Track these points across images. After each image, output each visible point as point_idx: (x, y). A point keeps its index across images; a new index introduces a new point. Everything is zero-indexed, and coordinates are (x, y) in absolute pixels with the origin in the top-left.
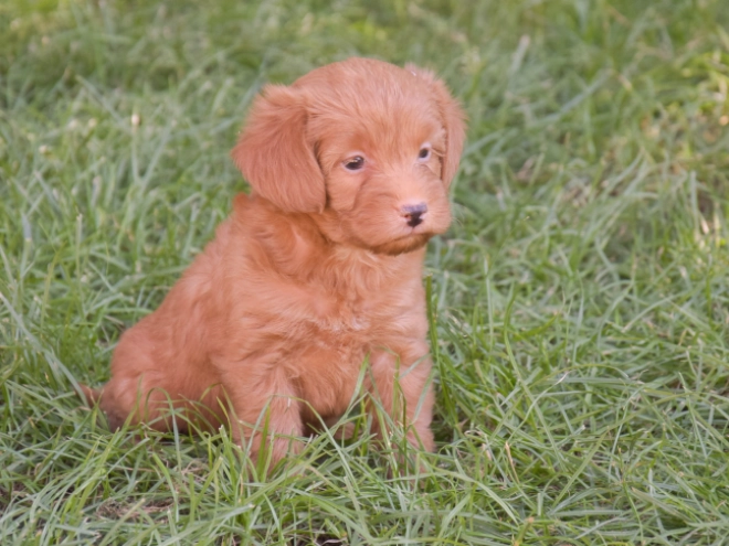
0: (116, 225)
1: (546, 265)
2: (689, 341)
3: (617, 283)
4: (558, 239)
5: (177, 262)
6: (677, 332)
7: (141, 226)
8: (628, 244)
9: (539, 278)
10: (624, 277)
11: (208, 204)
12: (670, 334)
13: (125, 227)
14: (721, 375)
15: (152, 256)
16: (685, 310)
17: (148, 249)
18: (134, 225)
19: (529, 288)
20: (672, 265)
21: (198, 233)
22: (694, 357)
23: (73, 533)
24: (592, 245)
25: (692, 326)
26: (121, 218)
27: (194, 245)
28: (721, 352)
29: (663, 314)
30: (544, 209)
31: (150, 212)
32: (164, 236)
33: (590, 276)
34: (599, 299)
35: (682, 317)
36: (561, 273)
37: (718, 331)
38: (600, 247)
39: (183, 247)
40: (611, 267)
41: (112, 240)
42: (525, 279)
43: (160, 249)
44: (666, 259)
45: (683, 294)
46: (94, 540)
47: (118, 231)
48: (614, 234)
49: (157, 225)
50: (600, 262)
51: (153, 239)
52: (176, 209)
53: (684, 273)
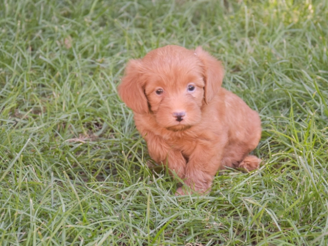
0: (14, 11)
1: (171, 26)
2: (223, 53)
3: (196, 32)
4: (174, 16)
5: (37, 25)
6: (218, 49)
7: (23, 11)
8: (199, 18)
9: (168, 31)
10: (198, 30)
11: (48, 4)
12: (215, 50)
13: (18, 12)
14: (234, 64)
15: (28, 22)
16: (221, 42)
17: (27, 20)
18: (21, 11)
19: (165, 34)
20: (215, 26)
21: (44, 14)
22: (224, 58)
23: (6, 122)
24: (187, 18)
25: (223, 47)
26: (16, 8)
27: (43, 19)
28: (234, 57)
29: (213, 43)
30: (169, 5)
31: (27, 6)
32: (32, 15)
33: (186, 30)
34: (190, 37)
35: (219, 44)
36: (176, 28)
37: (232, 48)
38: (190, 19)
39: (39, 19)
40: (194, 26)
41: (13, 16)
42: (163, 31)
43: (30, 20)
44: (213, 23)
45: (220, 36)
46: (14, 124)
47: (15, 14)
48: (194, 14)
49: (29, 11)
50: (189, 25)
51: (28, 17)
52: (36, 5)
53: (220, 28)
